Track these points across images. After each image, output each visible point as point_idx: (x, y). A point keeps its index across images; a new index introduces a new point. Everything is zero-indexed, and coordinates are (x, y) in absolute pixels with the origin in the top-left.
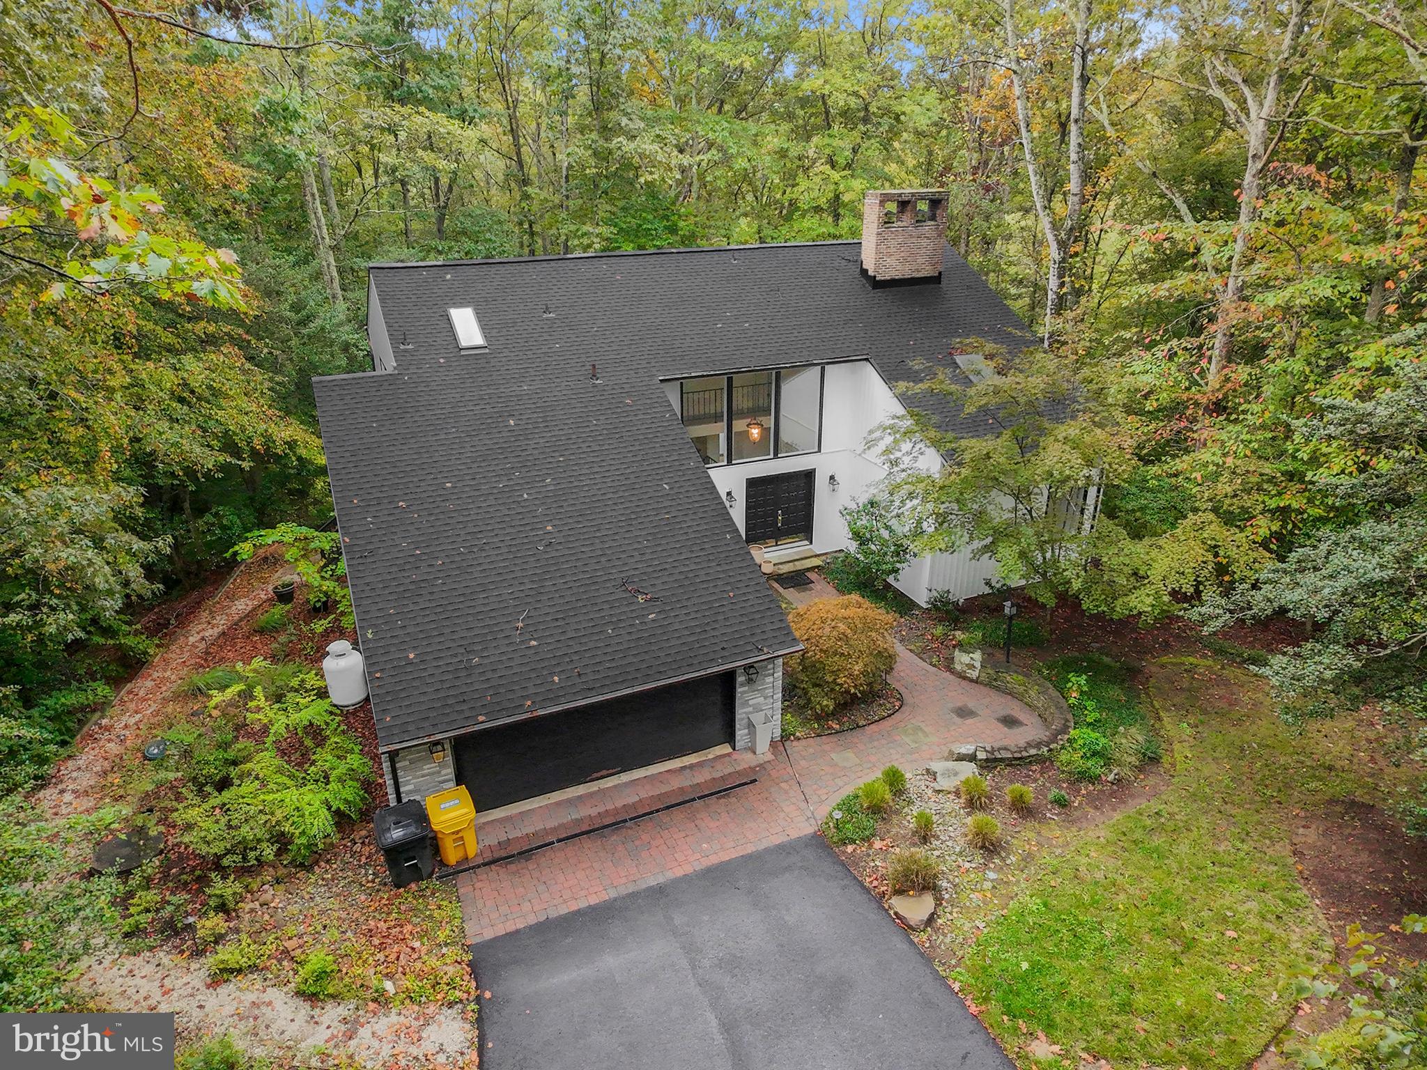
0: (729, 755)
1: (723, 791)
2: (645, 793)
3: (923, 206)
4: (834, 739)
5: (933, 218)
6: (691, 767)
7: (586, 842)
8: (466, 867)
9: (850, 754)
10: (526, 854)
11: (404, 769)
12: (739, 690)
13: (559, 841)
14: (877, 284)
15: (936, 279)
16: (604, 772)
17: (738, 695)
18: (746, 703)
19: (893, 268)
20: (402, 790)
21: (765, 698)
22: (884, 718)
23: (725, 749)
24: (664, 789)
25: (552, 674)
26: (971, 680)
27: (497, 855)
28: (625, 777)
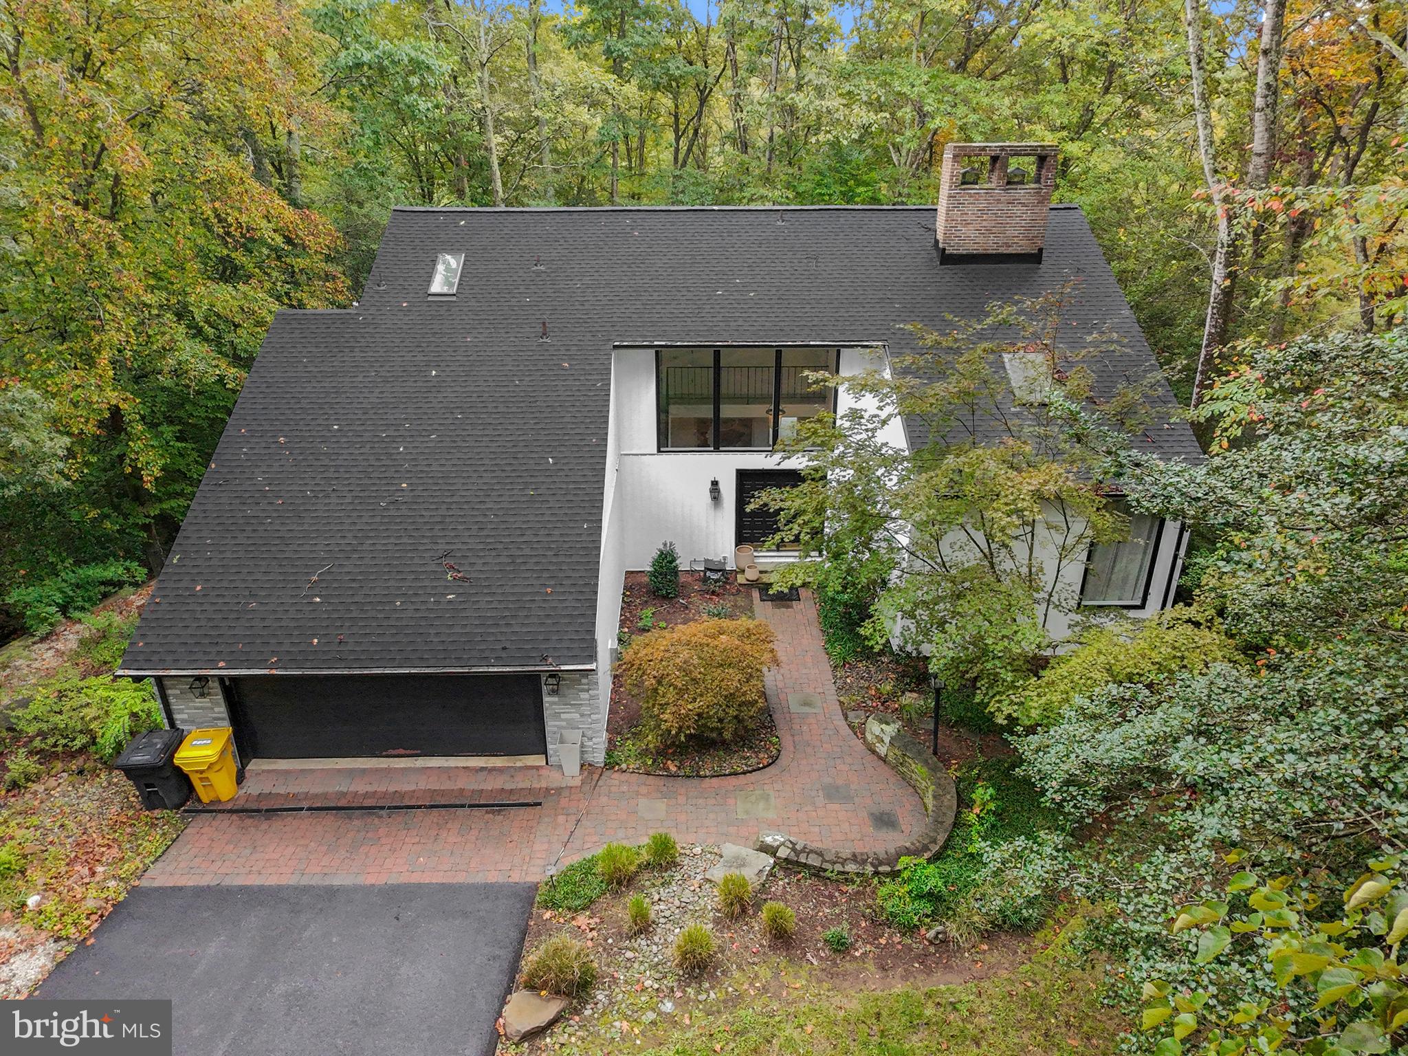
0: (538, 768)
1: (497, 805)
2: (424, 784)
3: (1028, 165)
4: (660, 782)
5: (1038, 180)
6: (491, 770)
7: (329, 820)
8: (214, 809)
9: (661, 806)
10: (271, 812)
11: (175, 696)
12: (546, 699)
13: (309, 809)
14: (947, 259)
15: (1035, 258)
16: (401, 751)
17: (546, 705)
18: (557, 716)
19: (970, 239)
20: (176, 716)
21: (582, 715)
22: (735, 774)
23: (536, 760)
24: (447, 785)
25: (314, 636)
26: (880, 758)
27: (248, 806)
28: (421, 762)
